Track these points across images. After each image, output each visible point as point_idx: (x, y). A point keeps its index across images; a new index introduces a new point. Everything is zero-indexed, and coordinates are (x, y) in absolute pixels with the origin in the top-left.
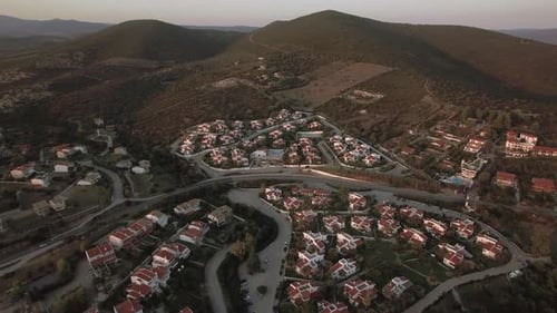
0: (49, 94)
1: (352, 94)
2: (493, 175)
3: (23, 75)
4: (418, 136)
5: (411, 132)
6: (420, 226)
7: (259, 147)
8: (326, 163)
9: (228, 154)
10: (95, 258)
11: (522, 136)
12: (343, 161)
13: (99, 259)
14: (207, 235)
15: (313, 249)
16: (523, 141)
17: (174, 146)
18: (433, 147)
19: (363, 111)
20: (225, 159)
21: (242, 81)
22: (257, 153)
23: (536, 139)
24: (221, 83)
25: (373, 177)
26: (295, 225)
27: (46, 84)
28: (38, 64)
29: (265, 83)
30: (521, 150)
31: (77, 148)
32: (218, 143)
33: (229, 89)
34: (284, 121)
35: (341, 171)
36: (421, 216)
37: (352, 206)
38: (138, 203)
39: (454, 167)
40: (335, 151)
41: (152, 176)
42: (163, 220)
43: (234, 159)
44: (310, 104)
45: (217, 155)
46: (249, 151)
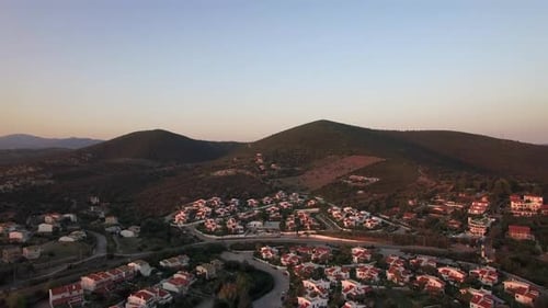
0: (52, 182)
1: (348, 179)
2: (505, 230)
3: (31, 169)
4: (418, 206)
5: (410, 202)
6: (435, 273)
7: (254, 219)
8: (325, 229)
9: (223, 223)
10: (59, 297)
11: (526, 198)
12: (343, 226)
13: (63, 298)
14: (193, 286)
15: (314, 295)
16: (528, 201)
17: (168, 218)
18: (436, 212)
19: (360, 192)
20: (219, 226)
21: (239, 171)
22: (253, 223)
23: (541, 199)
24: (219, 172)
25: (376, 237)
26: (293, 278)
27: (51, 175)
28: (47, 162)
29: (262, 172)
30: (529, 210)
31: (67, 215)
32: (214, 215)
33: (227, 177)
34: (281, 201)
35: (341, 234)
36: (434, 265)
37: (356, 259)
38: (122, 257)
39: (461, 226)
40: (334, 219)
41: (140, 240)
42: (146, 270)
43: (229, 226)
44: (307, 188)
45: (211, 224)
46: (244, 222)
